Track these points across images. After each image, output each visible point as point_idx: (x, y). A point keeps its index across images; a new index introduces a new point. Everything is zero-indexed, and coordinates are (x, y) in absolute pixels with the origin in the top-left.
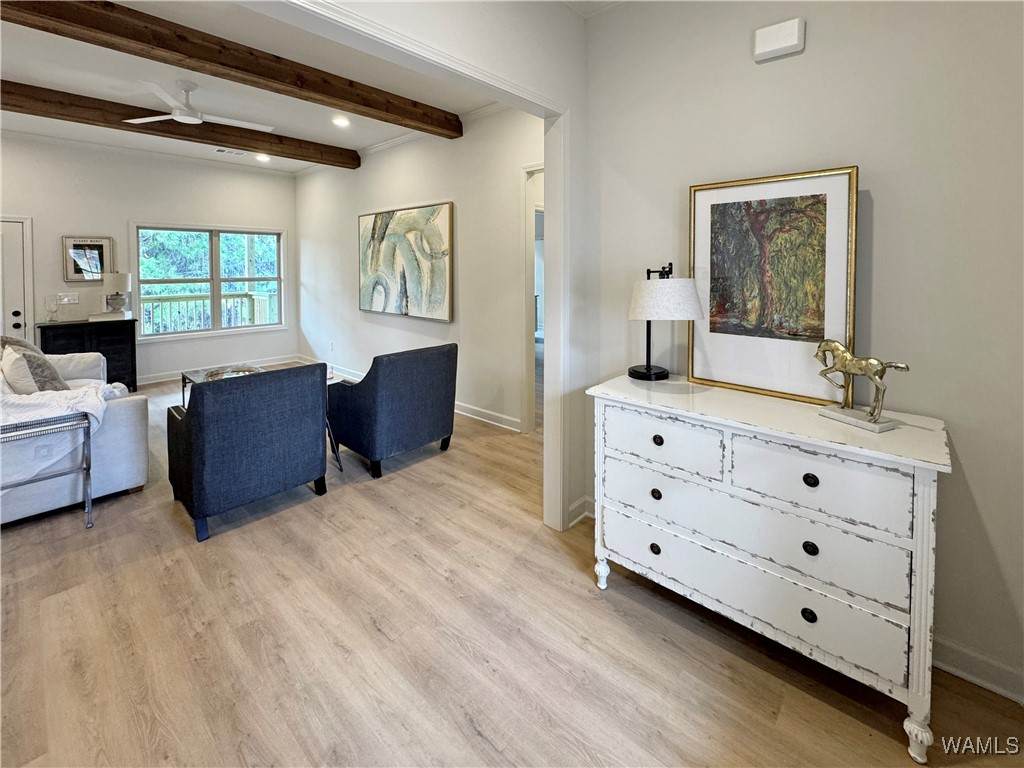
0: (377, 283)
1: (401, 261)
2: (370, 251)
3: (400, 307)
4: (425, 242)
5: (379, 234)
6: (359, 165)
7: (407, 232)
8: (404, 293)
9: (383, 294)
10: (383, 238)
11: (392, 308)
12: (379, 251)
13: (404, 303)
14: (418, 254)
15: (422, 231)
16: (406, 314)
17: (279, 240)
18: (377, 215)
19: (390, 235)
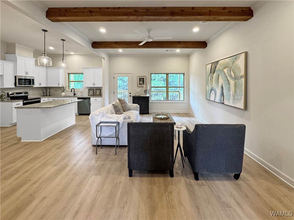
0: (212, 90)
1: (221, 81)
2: (210, 78)
3: (221, 100)
4: (232, 72)
5: (213, 71)
6: (206, 46)
7: (224, 69)
8: (222, 94)
9: (214, 94)
10: (214, 72)
11: (217, 100)
12: (213, 77)
13: (222, 98)
14: (229, 78)
15: (231, 68)
16: (223, 103)
17: (184, 76)
18: (212, 63)
19: (217, 70)
